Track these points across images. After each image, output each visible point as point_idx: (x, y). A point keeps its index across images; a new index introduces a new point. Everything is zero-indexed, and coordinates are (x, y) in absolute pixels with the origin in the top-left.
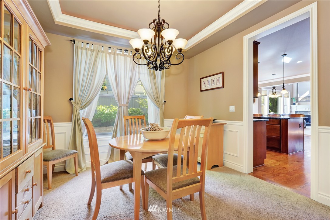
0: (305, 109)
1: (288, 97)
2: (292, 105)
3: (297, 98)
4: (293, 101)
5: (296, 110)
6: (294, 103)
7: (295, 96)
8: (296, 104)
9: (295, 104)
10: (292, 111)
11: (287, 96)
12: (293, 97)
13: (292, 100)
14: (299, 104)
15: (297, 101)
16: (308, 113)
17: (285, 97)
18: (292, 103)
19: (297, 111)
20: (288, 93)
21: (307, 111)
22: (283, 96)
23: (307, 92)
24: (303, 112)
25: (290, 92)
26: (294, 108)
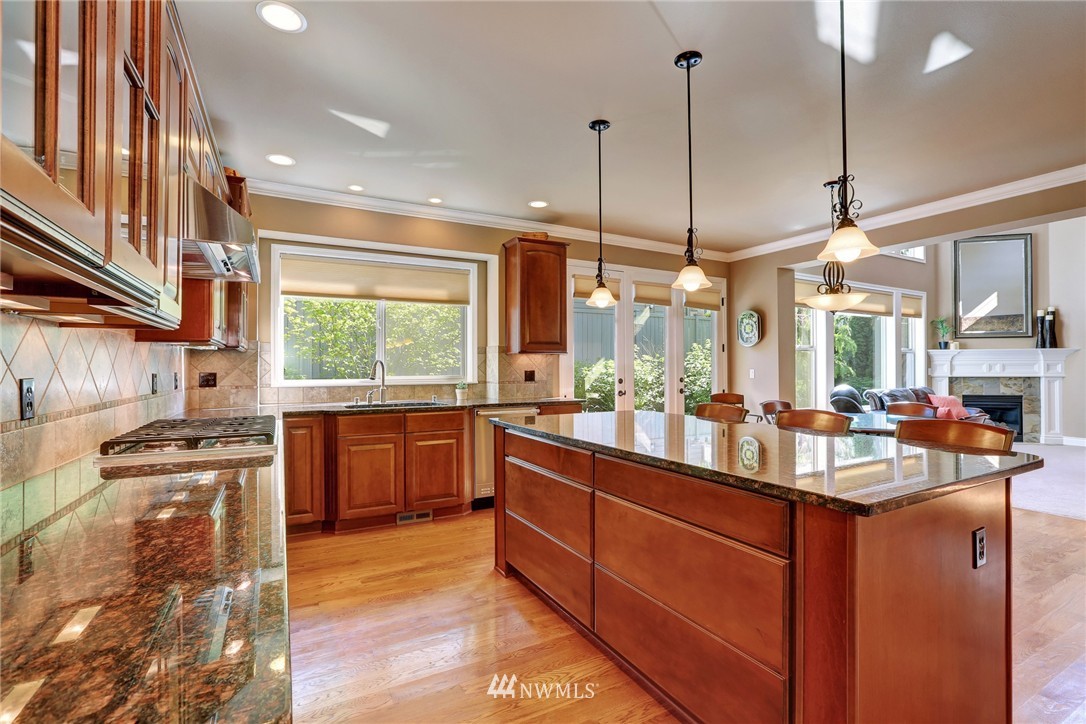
0: (990, 368)
1: (918, 315)
2: (933, 348)
3: (956, 321)
4: (941, 332)
5: (951, 372)
6: (941, 341)
7: (946, 310)
8: (953, 345)
9: (946, 345)
10: (936, 374)
11: (911, 311)
12: (937, 317)
13: (933, 327)
14: (962, 347)
15: (956, 334)
16: (1002, 386)
17: (903, 315)
18: (935, 342)
19: (955, 375)
20: (919, 298)
21: (998, 378)
22: (898, 310)
23: (990, 298)
24: (979, 381)
25: (924, 295)
26: (943, 365)
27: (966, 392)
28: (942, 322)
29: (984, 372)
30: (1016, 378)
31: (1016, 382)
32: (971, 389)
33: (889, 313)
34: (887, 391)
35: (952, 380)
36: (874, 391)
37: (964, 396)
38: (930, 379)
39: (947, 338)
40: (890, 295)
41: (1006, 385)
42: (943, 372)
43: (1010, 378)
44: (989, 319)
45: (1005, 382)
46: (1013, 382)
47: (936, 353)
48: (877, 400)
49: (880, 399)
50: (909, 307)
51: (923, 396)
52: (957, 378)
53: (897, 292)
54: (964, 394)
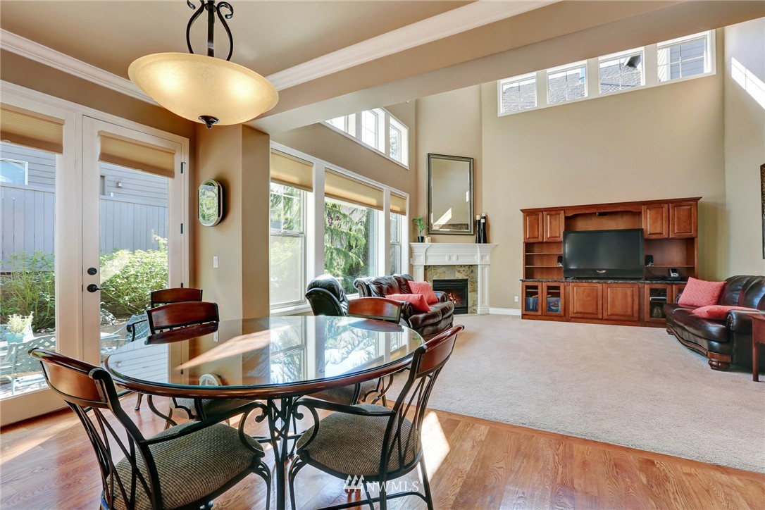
0: (450, 258)
1: (403, 213)
2: (415, 242)
3: (429, 225)
4: (419, 229)
5: (426, 262)
6: (419, 235)
7: (423, 211)
8: (427, 239)
9: (422, 240)
10: (415, 263)
11: (398, 209)
12: (417, 215)
13: (414, 224)
14: (433, 241)
15: (429, 231)
16: (457, 272)
17: (391, 211)
18: (416, 238)
19: (428, 264)
20: (404, 199)
21: (455, 266)
22: (388, 206)
23: (447, 213)
24: (443, 268)
25: (407, 196)
26: (421, 255)
27: (435, 278)
28: (420, 220)
29: (445, 261)
30: (465, 266)
31: (464, 269)
32: (438, 275)
33: (380, 207)
34: (373, 279)
35: (426, 268)
36: (363, 279)
37: (434, 281)
38: (411, 267)
39: (423, 234)
40: (380, 191)
41: (459, 271)
42: (420, 262)
43: (461, 266)
44: (448, 225)
45: (458, 269)
46: (463, 268)
47: (415, 245)
48: (365, 288)
49: (368, 287)
50: (396, 205)
51: (404, 283)
52: (429, 266)
53: (387, 190)
54: (434, 279)
